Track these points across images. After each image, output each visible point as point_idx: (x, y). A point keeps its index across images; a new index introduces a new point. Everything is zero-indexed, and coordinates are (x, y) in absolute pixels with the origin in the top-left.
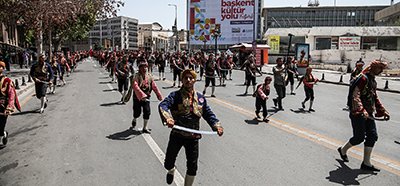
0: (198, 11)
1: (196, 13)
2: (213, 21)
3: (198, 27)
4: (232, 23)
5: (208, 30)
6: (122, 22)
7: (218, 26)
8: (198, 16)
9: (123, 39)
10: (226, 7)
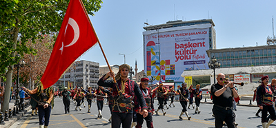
0: (153, 53)
1: (152, 56)
2: (168, 62)
3: (154, 68)
4: (185, 63)
5: (164, 71)
6: (84, 65)
7: (173, 66)
8: (154, 59)
9: (85, 81)
10: (179, 49)
